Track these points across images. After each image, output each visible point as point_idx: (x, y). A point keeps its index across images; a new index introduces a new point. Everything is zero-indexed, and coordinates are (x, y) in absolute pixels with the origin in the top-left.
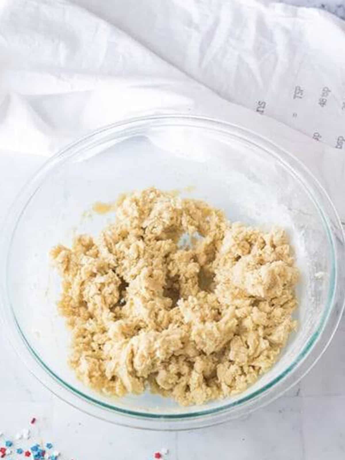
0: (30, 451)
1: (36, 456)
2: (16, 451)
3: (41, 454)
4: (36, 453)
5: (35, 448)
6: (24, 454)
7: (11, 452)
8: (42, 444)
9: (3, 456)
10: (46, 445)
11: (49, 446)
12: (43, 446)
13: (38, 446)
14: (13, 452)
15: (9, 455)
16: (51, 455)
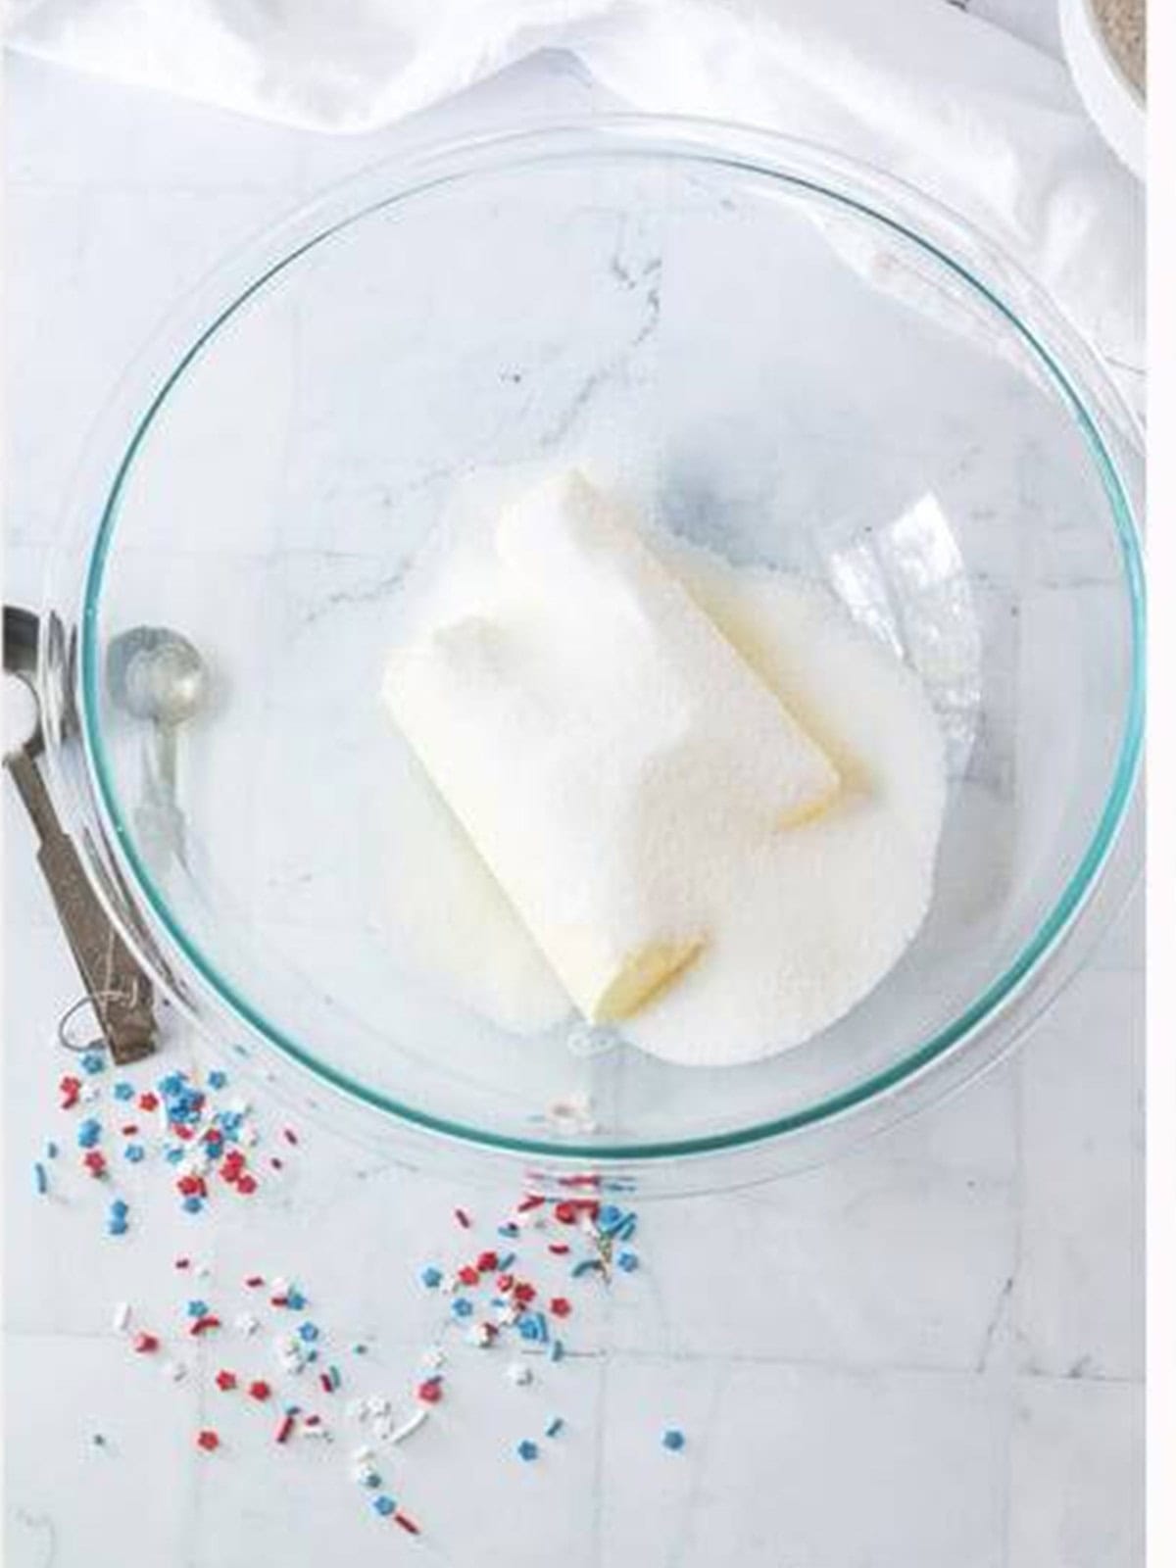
0: (157, 1095)
1: (174, 1111)
2: (112, 1090)
3: (189, 1105)
4: (174, 1102)
5: (174, 1085)
6: (136, 1101)
7: (97, 1093)
8: (195, 1071)
9: (68, 1105)
10: (206, 1077)
11: (217, 1080)
12: (197, 1082)
13: (183, 1077)
14: (103, 1091)
15: (88, 1100)
16: (223, 1112)
